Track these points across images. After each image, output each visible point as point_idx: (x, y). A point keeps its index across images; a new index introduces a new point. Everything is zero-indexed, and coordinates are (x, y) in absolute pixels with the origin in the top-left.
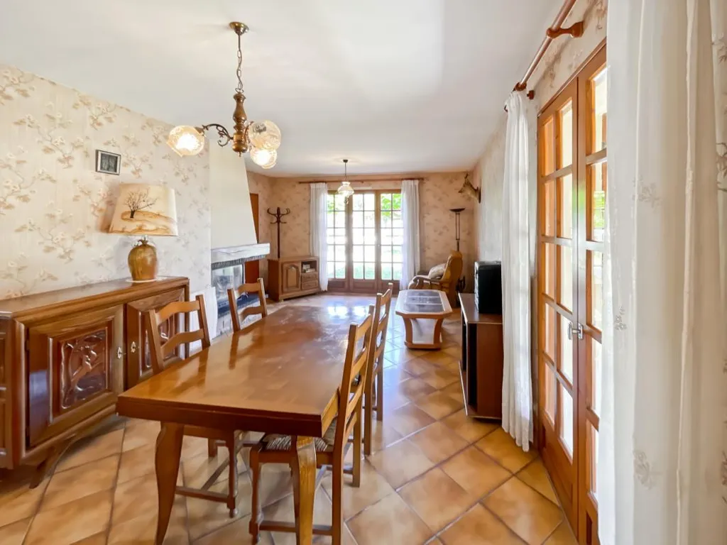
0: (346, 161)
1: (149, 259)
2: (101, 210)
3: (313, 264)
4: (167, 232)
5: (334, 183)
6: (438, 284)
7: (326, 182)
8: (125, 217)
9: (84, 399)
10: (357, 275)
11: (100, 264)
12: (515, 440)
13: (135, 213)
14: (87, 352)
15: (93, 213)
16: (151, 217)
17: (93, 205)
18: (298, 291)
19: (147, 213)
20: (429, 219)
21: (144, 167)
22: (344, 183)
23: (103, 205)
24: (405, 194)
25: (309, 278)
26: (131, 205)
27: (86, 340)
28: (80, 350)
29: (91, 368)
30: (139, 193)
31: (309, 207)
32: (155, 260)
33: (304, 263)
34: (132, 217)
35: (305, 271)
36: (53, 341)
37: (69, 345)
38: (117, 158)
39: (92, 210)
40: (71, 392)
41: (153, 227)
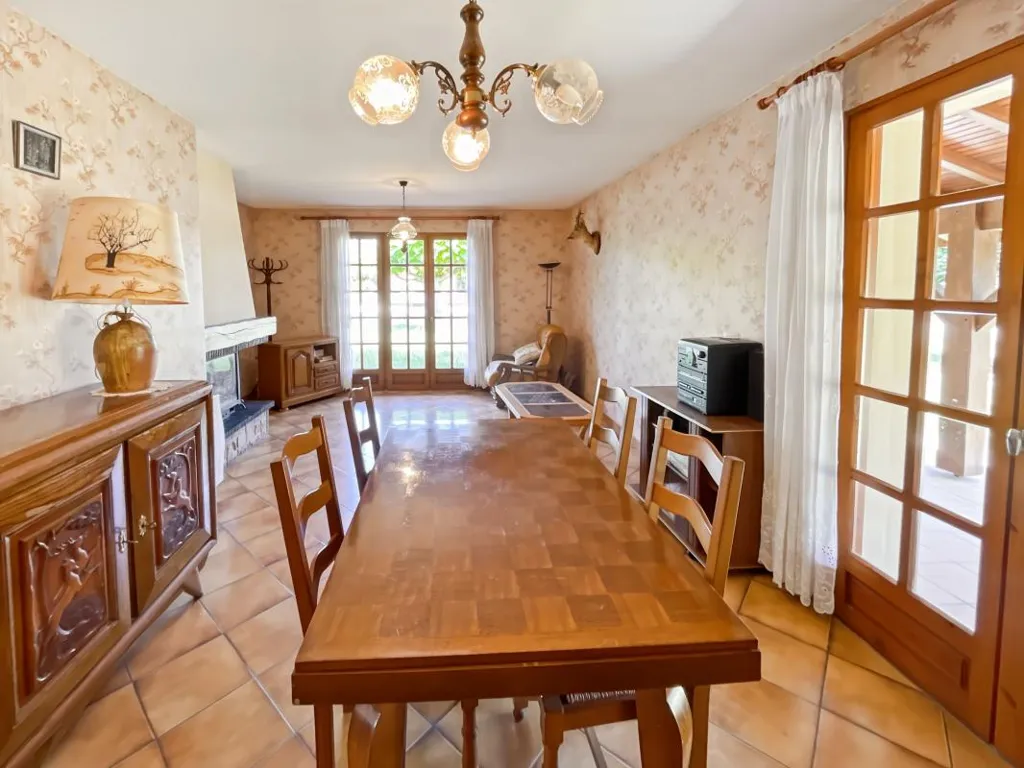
0: (404, 184)
1: (140, 350)
2: (28, 251)
3: (330, 350)
4: (172, 297)
5: (359, 221)
6: (532, 372)
7: (346, 218)
8: (95, 265)
9: (74, 650)
10: (397, 364)
11: (34, 363)
12: (797, 598)
13: (117, 257)
14: (72, 551)
15: (14, 256)
16: (149, 267)
17: (13, 240)
18: (309, 392)
19: (143, 259)
20: (505, 278)
21: (99, 167)
22: (401, 219)
23: (31, 240)
24: (472, 241)
25: (326, 370)
26: (104, 240)
27: (69, 528)
28: (59, 550)
29: (80, 584)
30: (120, 217)
31: (320, 257)
32: (150, 352)
33: (317, 348)
34: (111, 264)
35: (317, 361)
36: (11, 542)
37: (41, 544)
38: (54, 142)
39: (13, 249)
40: (51, 645)
41: (153, 286)
